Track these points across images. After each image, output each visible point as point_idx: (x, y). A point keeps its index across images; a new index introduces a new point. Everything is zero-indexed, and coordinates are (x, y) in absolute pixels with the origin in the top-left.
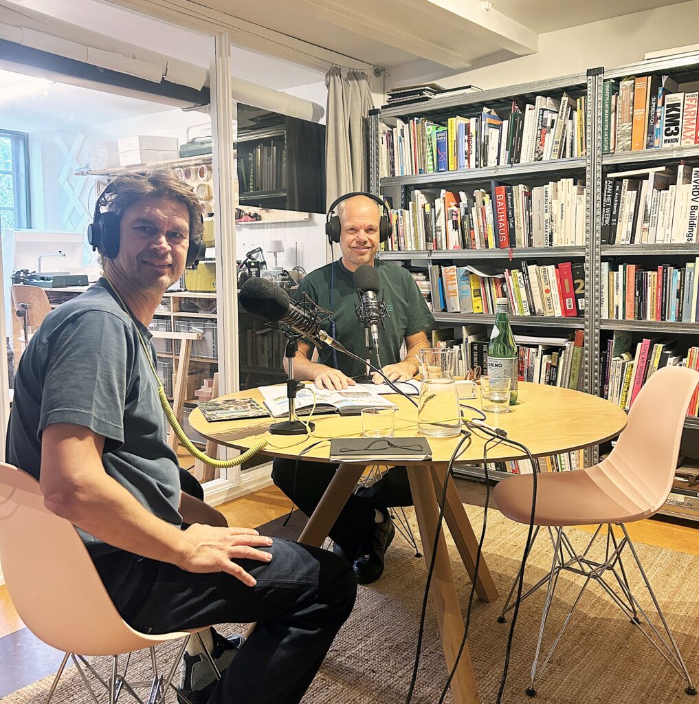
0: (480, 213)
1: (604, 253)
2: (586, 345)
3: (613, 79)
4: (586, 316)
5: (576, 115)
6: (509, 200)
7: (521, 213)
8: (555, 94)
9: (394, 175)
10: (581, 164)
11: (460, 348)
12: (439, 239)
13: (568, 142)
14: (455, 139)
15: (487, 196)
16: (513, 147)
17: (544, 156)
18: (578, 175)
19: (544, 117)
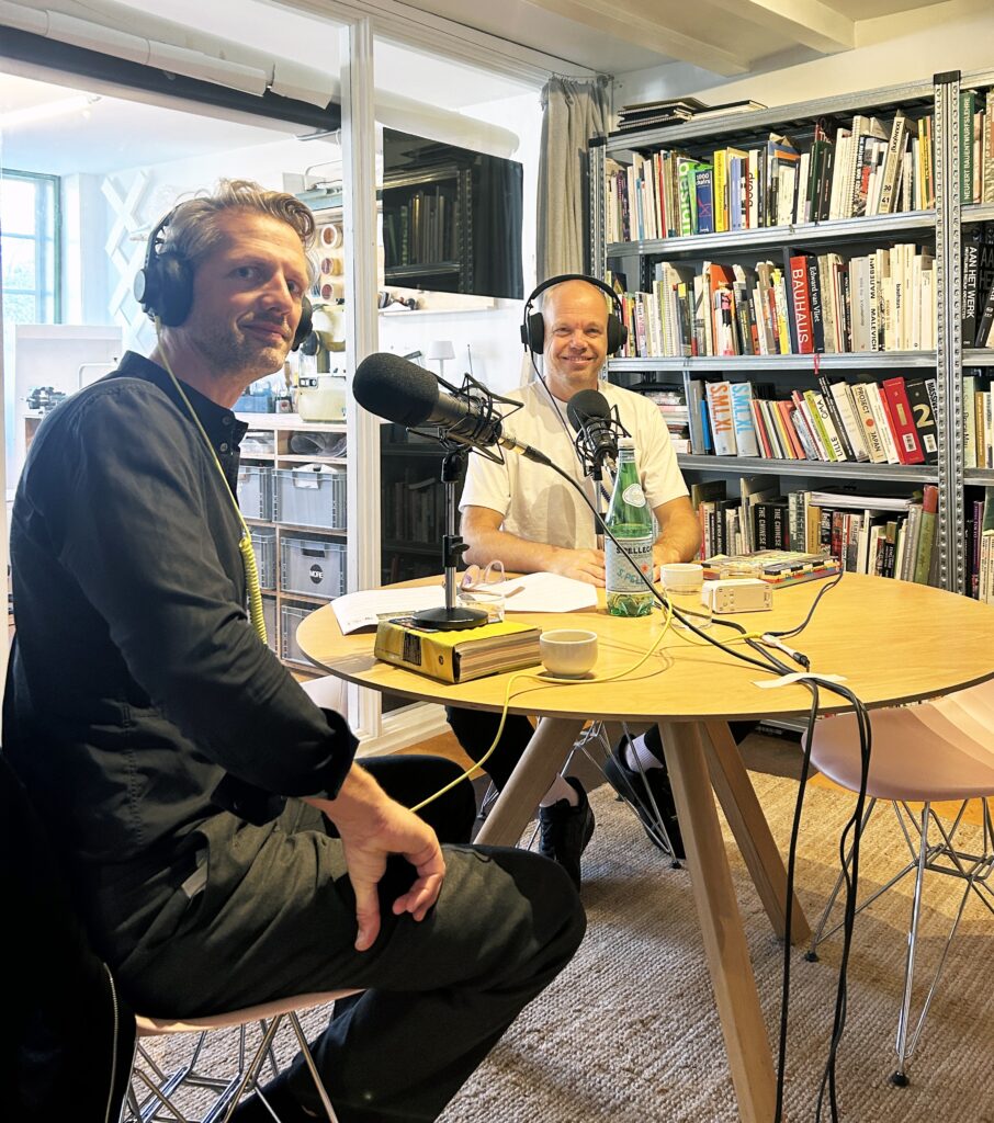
0: (767, 299)
1: (968, 362)
2: (942, 509)
3: (975, 89)
4: (941, 462)
5: (917, 144)
6: (813, 278)
7: (833, 296)
8: (883, 113)
9: (629, 240)
10: (927, 221)
11: (737, 513)
12: (701, 339)
13: (906, 186)
14: (725, 182)
15: (777, 270)
16: (817, 196)
17: (867, 209)
18: (922, 239)
19: (867, 148)
